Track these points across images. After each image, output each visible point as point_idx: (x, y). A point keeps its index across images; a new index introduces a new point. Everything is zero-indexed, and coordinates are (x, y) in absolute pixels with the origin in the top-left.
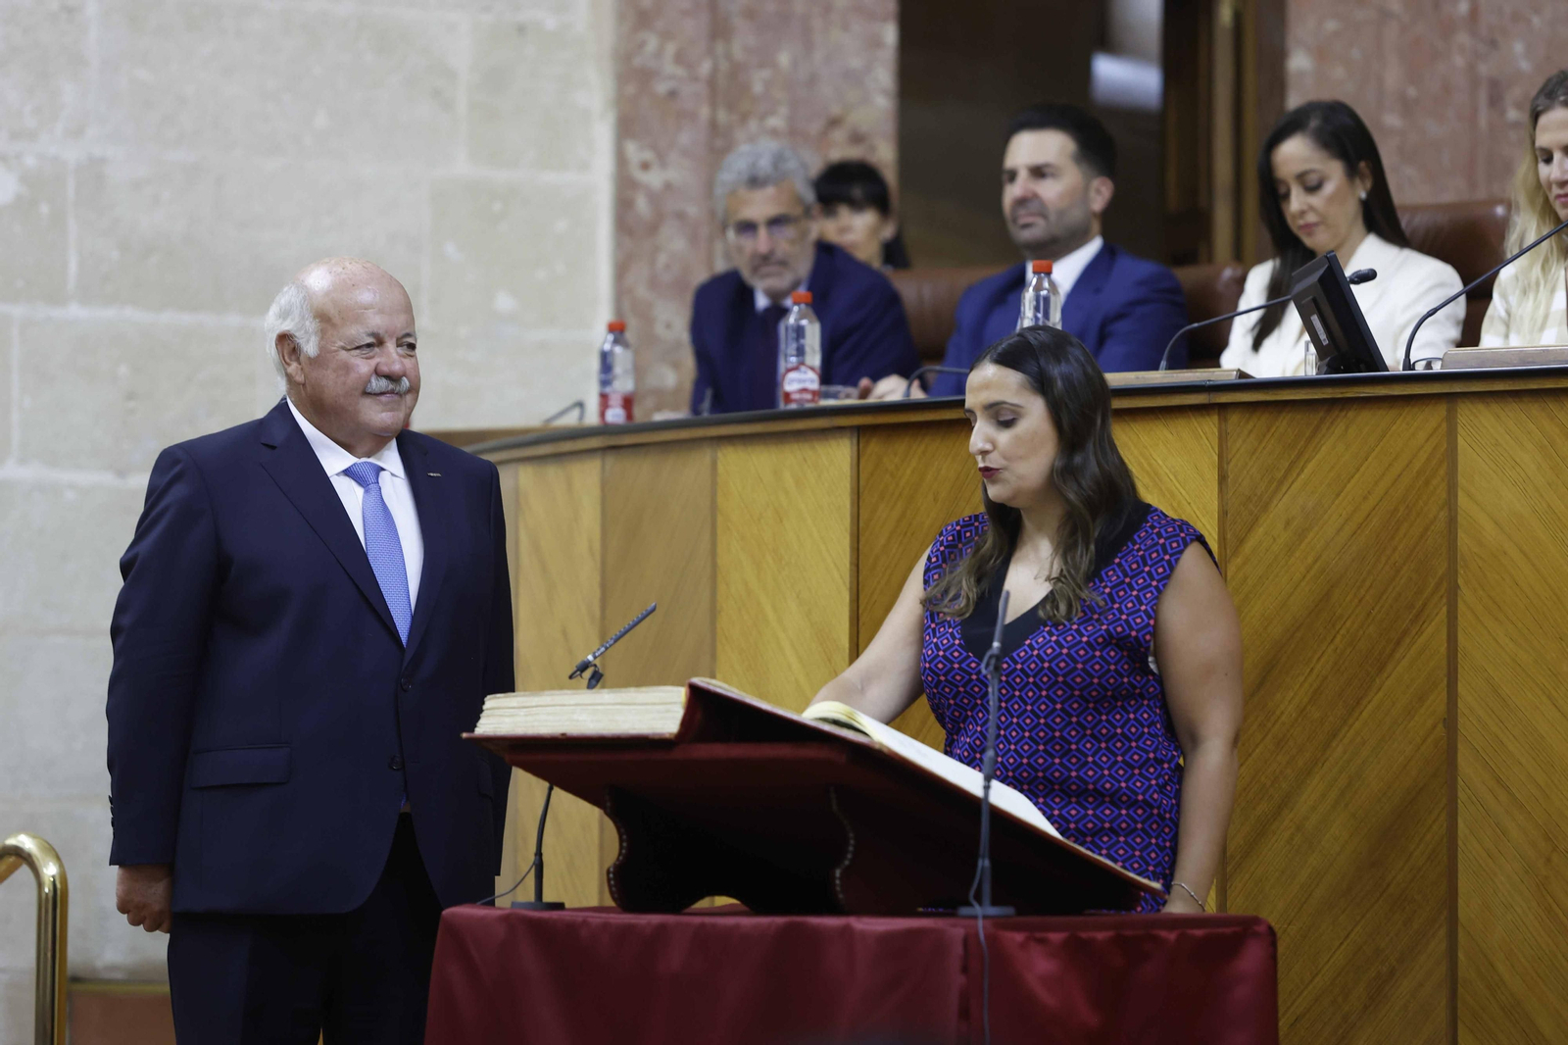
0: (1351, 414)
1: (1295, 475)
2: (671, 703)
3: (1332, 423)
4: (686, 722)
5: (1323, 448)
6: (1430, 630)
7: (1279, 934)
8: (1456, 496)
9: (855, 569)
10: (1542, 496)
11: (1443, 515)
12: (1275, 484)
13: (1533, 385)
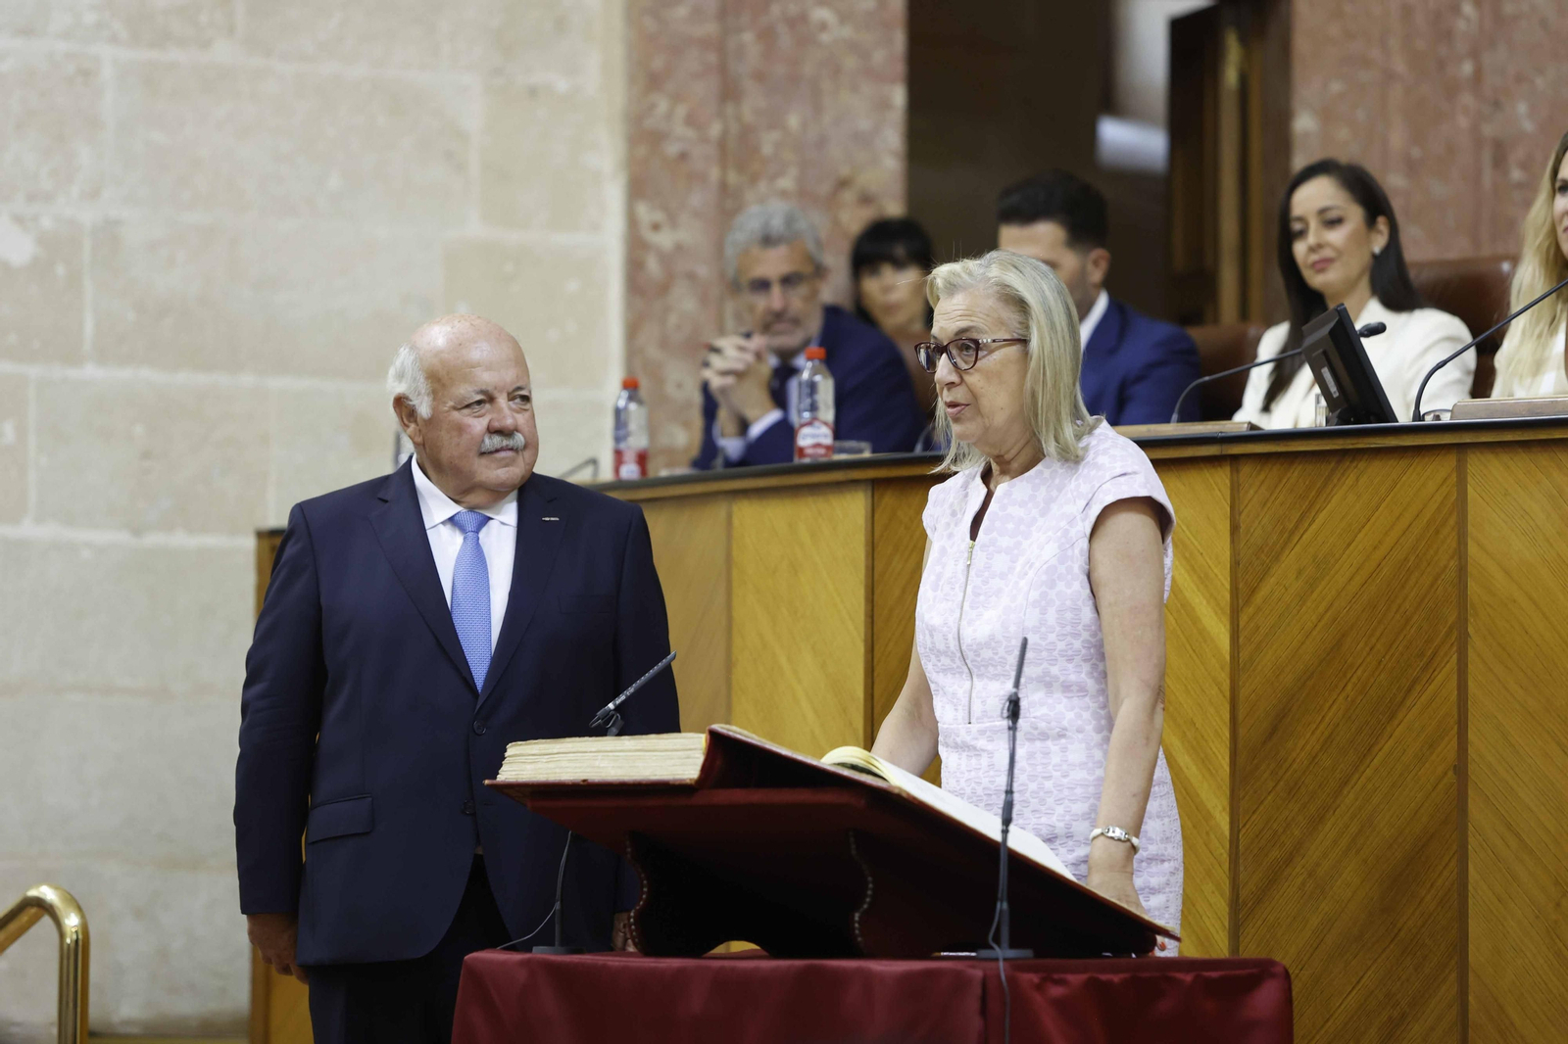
0: (1362, 465)
1: (1306, 525)
2: (690, 750)
3: (1343, 474)
4: (706, 768)
5: (1333, 501)
6: (1440, 678)
7: (1293, 977)
8: (1466, 544)
9: (870, 620)
10: (1551, 545)
11: (1453, 564)
12: (1286, 535)
13: (1543, 435)
